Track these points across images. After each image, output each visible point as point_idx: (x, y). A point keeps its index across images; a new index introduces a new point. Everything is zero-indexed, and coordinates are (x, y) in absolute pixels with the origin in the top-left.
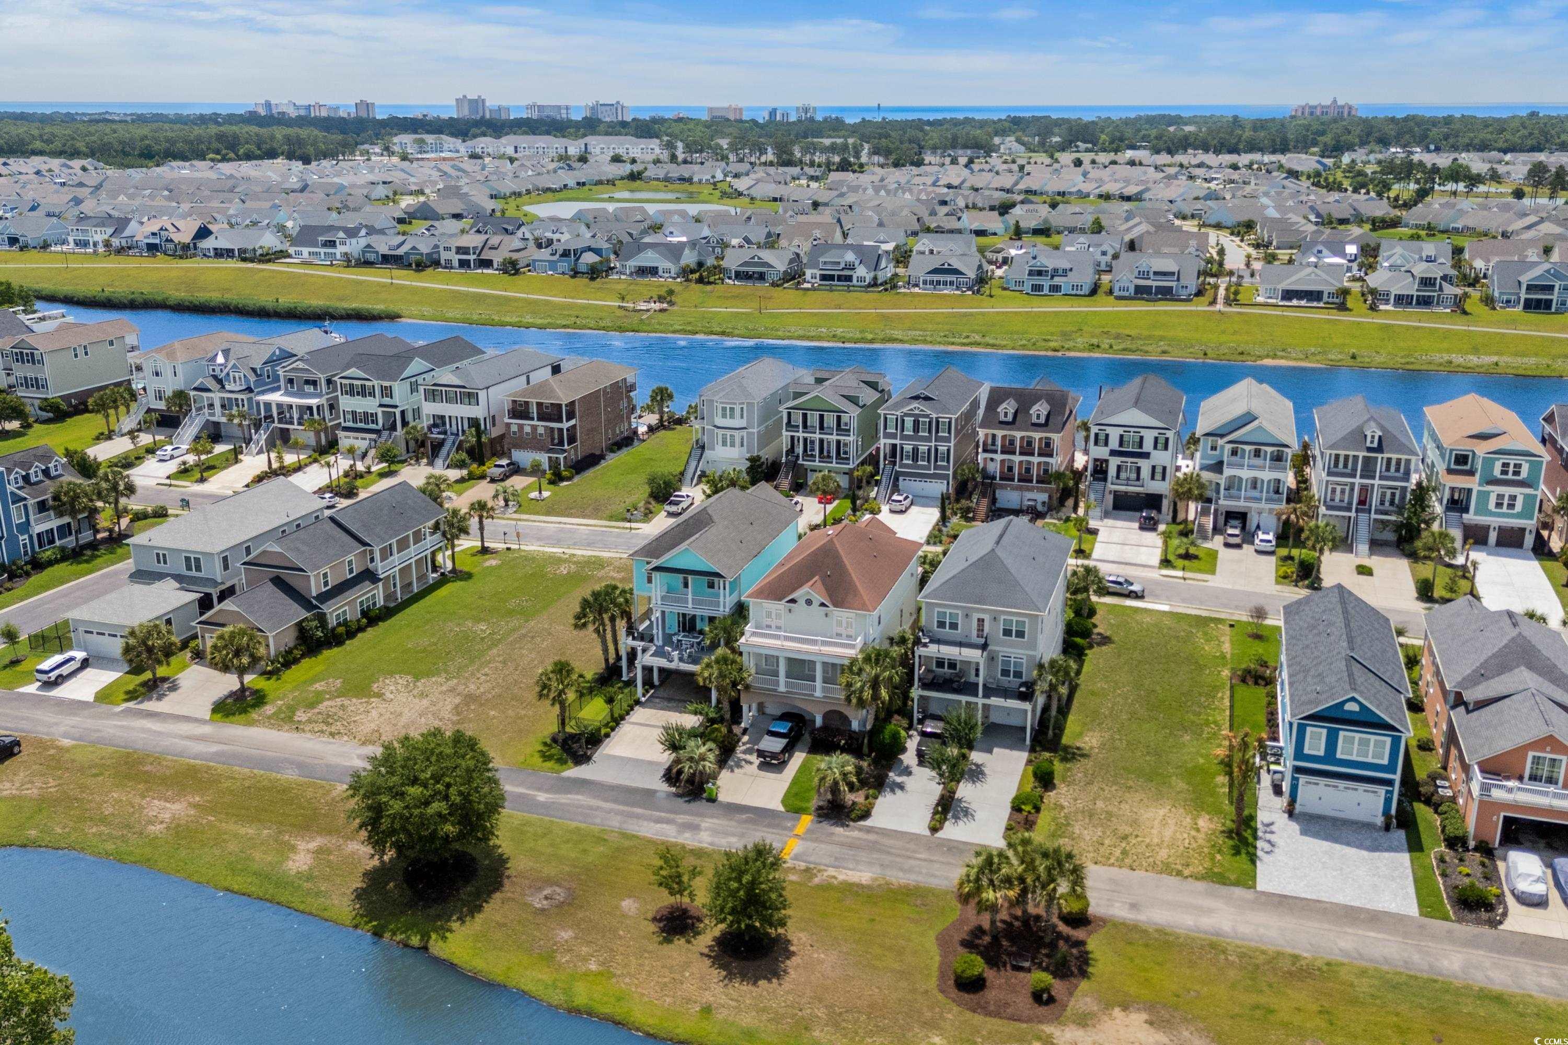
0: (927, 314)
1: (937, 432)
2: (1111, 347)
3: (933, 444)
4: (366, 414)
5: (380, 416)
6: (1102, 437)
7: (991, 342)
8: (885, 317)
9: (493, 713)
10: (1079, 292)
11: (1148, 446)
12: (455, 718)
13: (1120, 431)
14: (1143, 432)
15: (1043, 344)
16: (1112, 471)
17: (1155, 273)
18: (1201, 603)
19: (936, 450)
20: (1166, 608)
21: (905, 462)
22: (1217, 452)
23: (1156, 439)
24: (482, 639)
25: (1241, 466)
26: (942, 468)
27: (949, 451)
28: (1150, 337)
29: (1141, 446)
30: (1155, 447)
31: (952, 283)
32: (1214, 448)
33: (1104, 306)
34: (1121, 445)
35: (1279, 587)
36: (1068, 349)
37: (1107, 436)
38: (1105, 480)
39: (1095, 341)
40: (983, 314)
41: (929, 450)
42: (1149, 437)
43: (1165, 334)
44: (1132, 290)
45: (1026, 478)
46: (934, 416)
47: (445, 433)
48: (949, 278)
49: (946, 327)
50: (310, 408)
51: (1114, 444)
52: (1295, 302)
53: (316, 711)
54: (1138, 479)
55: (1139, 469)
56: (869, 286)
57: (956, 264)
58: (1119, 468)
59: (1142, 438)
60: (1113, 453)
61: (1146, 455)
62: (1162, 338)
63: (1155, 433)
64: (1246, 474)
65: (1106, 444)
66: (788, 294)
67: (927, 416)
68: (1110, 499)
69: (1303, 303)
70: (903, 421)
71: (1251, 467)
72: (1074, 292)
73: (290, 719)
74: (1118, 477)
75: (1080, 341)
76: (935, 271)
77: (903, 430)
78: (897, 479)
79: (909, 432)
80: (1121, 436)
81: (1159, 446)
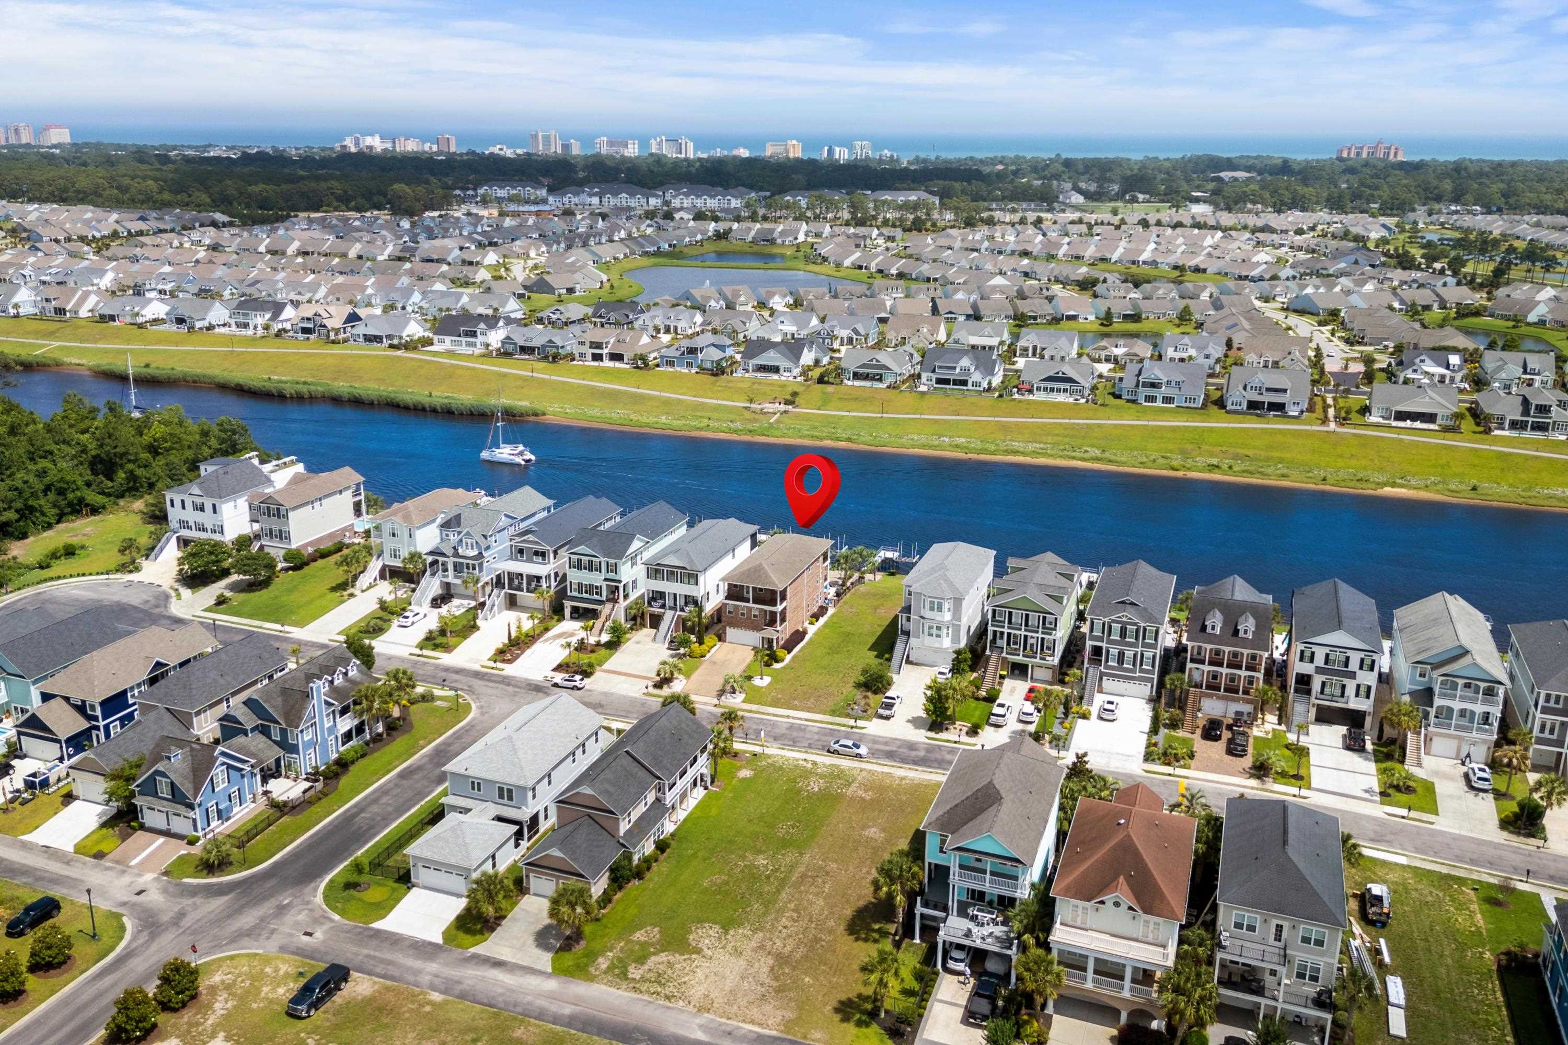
0: (1045, 425)
1: (1144, 638)
2: (1230, 467)
3: (1139, 650)
4: (591, 586)
5: (604, 588)
6: (1307, 654)
7: (1113, 457)
8: (1005, 428)
9: (807, 979)
10: (1192, 405)
11: (1354, 666)
12: (775, 984)
13: (1327, 650)
14: (1350, 653)
15: (1164, 461)
16: (1316, 686)
17: (1268, 390)
18: (1436, 854)
19: (1142, 655)
20: (1403, 860)
21: (1110, 663)
22: (1426, 679)
23: (1362, 660)
24: (768, 877)
25: (1453, 697)
26: (1147, 671)
27: (1154, 657)
28: (1268, 459)
29: (1346, 665)
30: (1361, 668)
31: (1065, 390)
32: (1422, 675)
33: (1218, 422)
34: (1326, 663)
35: (1505, 834)
36: (1189, 469)
37: (1313, 654)
38: (1309, 692)
39: (1215, 461)
40: (1099, 426)
41: (1135, 656)
42: (1355, 658)
43: (1282, 455)
44: (1245, 405)
45: (1232, 689)
46: (1142, 625)
47: (663, 606)
48: (1062, 386)
49: (1066, 440)
50: (538, 578)
51: (1319, 661)
52: (1408, 423)
53: (646, 967)
54: (1342, 695)
55: (1343, 687)
56: (985, 390)
57: (1071, 373)
58: (1324, 684)
59: (1348, 658)
60: (1319, 670)
61: (1352, 675)
62: (1281, 460)
63: (1362, 655)
64: (1457, 705)
65: (1312, 661)
66: (906, 398)
67: (1135, 624)
68: (1313, 711)
69: (1418, 425)
70: (1110, 627)
71: (1463, 699)
72: (1187, 404)
73: (624, 975)
74: (1322, 692)
75: (1201, 461)
76: (1050, 379)
77: (1109, 634)
78: (1101, 679)
79: (1115, 637)
80: (1327, 655)
81: (1365, 667)
